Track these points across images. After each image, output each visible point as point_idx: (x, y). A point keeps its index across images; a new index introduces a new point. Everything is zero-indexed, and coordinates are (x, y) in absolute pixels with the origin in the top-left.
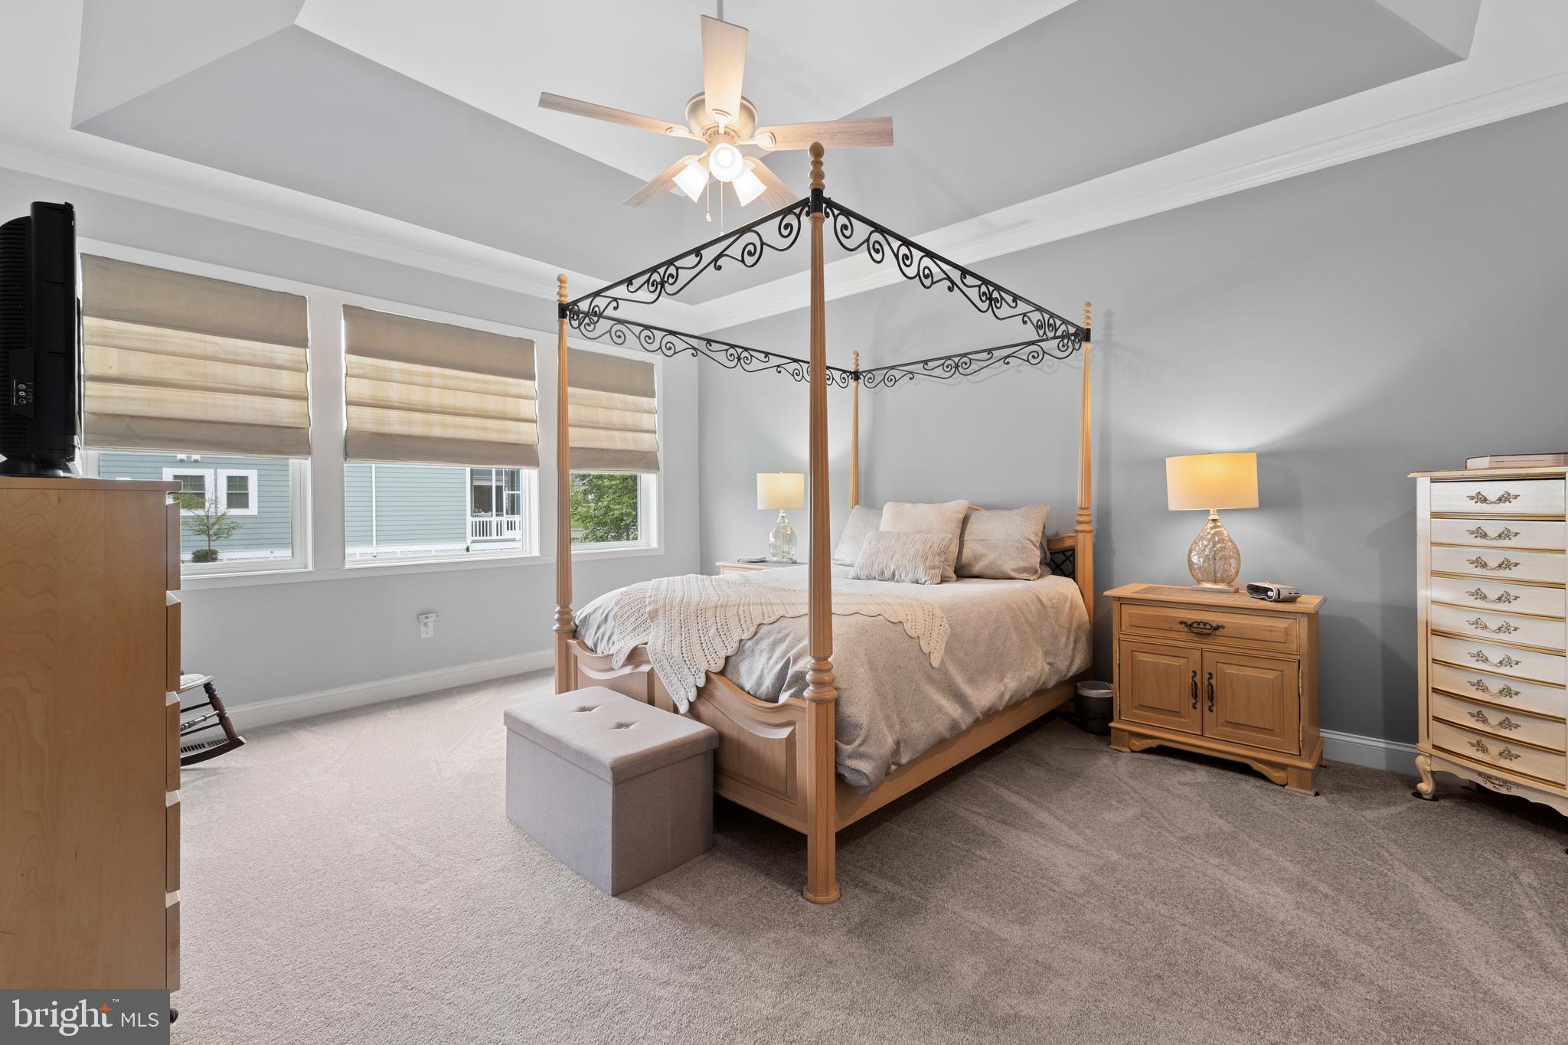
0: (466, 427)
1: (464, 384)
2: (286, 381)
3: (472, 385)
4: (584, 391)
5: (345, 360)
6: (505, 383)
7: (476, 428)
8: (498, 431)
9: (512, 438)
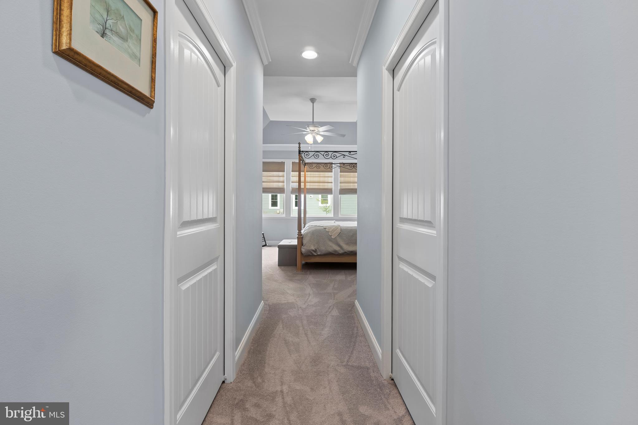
0: (315, 185)
1: (315, 176)
2: (281, 179)
3: (317, 176)
4: (347, 173)
5: (291, 172)
6: (325, 174)
7: (317, 186)
8: (322, 186)
9: (326, 187)
